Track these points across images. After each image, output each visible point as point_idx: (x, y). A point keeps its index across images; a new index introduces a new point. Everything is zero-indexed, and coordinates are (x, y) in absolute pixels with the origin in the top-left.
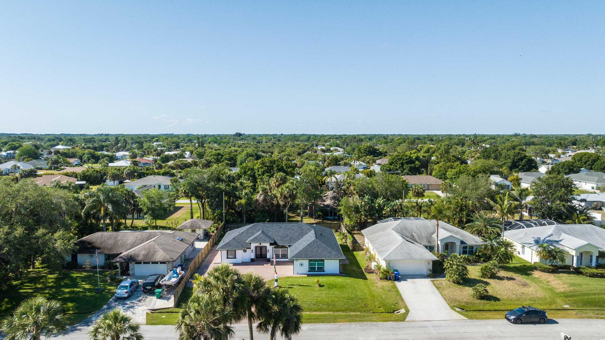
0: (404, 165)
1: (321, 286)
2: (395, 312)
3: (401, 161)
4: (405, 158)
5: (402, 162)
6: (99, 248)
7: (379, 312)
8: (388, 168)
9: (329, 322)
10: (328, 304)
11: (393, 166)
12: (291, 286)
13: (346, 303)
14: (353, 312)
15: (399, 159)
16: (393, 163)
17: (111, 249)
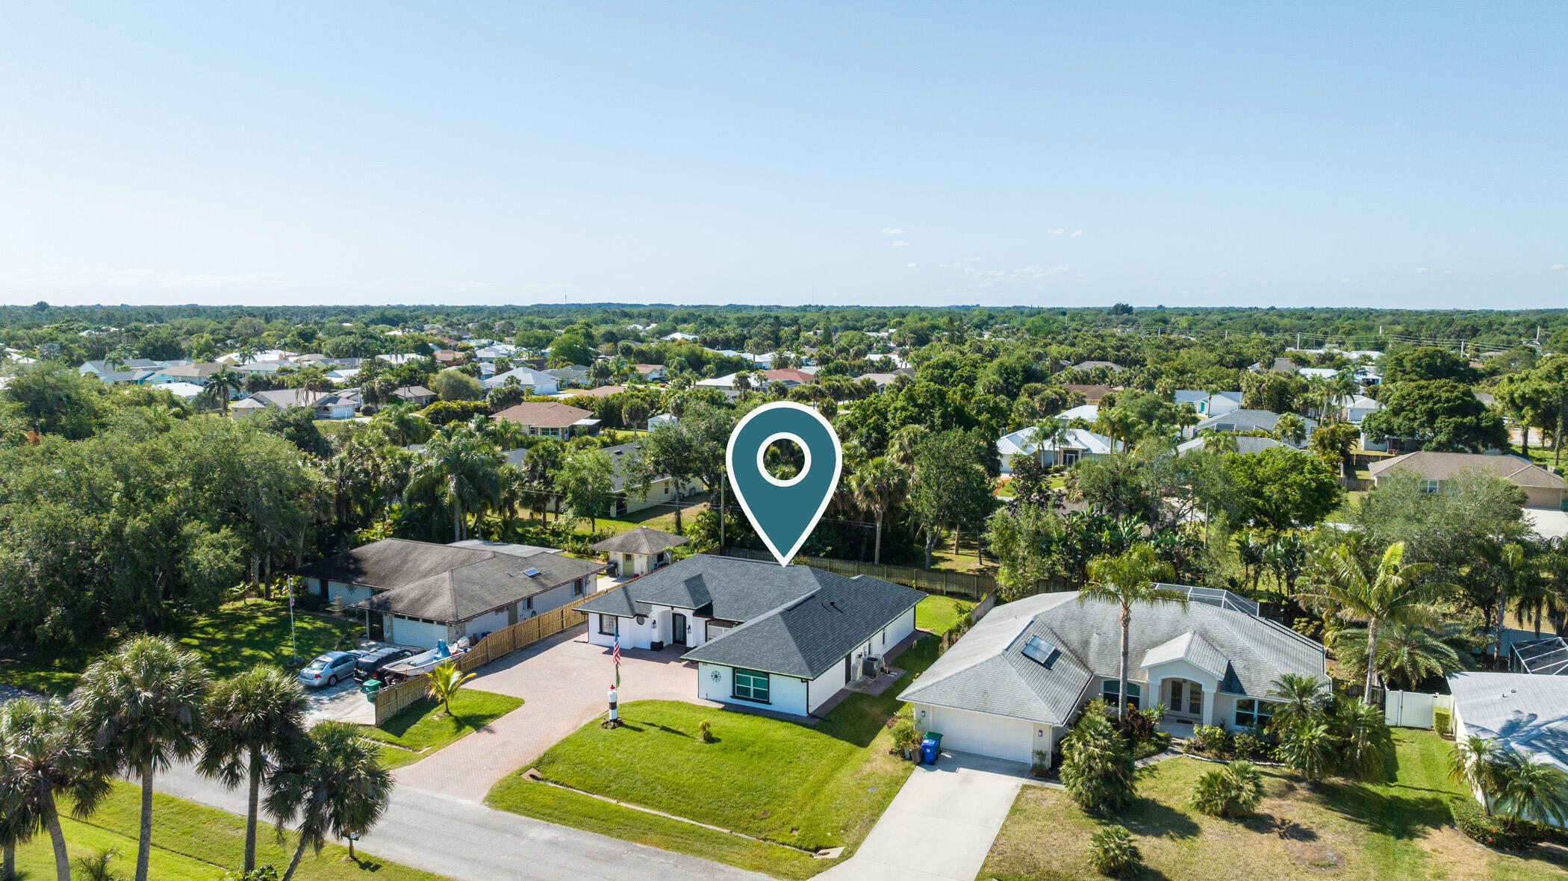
0: (1437, 416)
1: (710, 739)
2: (821, 852)
3: (1430, 405)
4: (1444, 395)
5: (1432, 409)
6: (364, 574)
7: (780, 840)
8: (1384, 426)
9: (619, 837)
10: (676, 790)
11: (1400, 420)
12: (644, 727)
13: (724, 796)
14: (717, 825)
15: (1421, 397)
16: (1403, 409)
17: (382, 579)
